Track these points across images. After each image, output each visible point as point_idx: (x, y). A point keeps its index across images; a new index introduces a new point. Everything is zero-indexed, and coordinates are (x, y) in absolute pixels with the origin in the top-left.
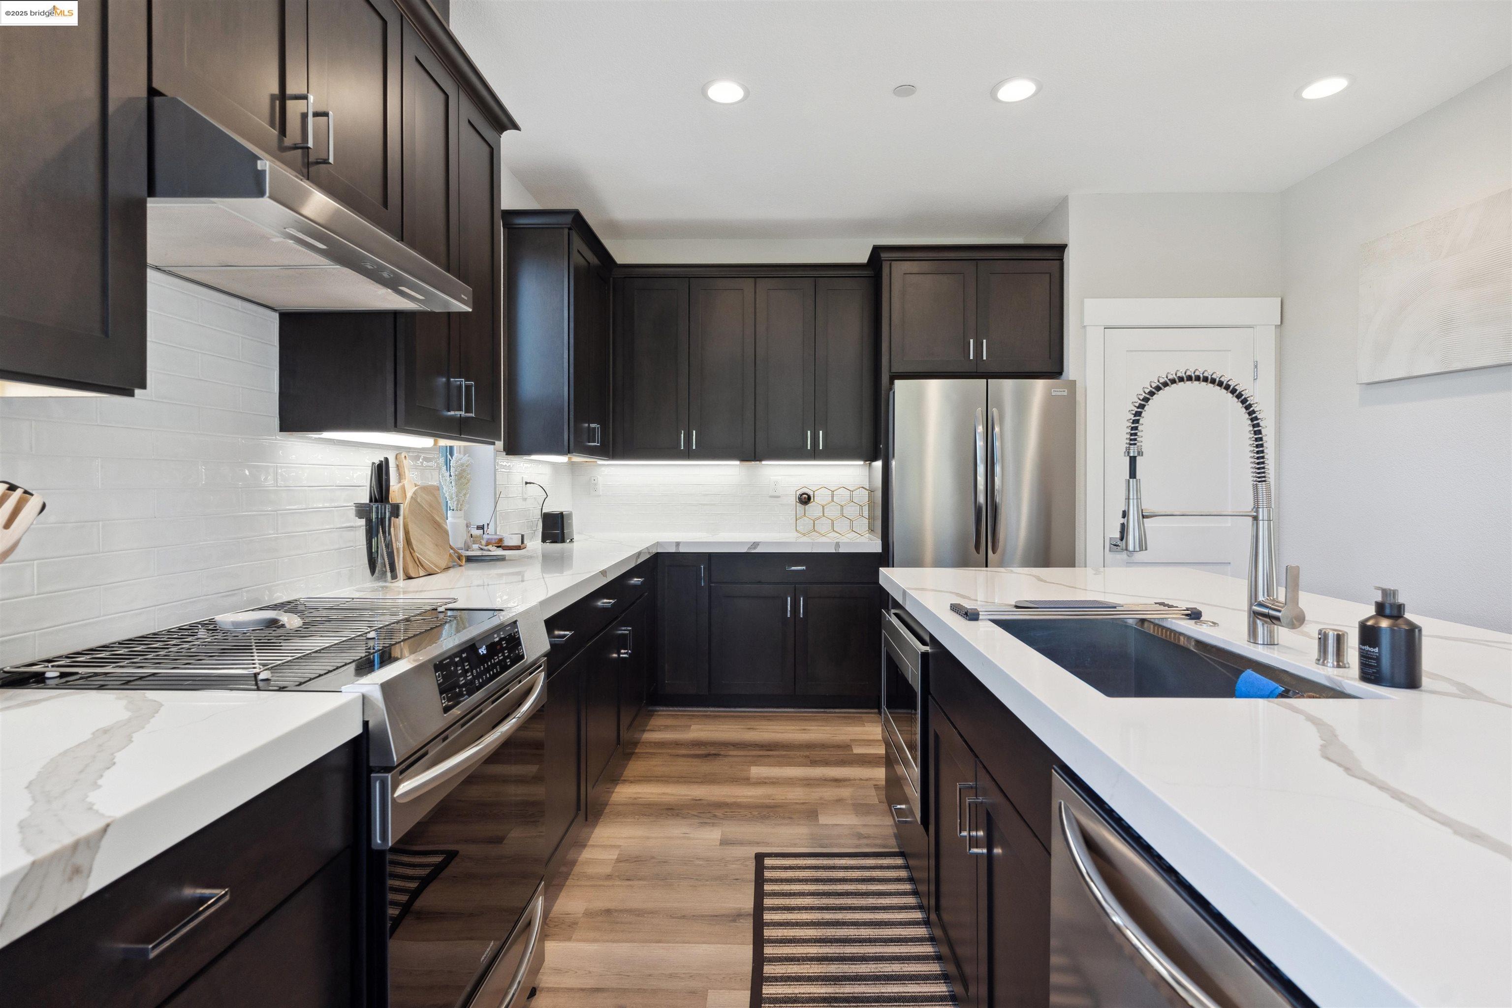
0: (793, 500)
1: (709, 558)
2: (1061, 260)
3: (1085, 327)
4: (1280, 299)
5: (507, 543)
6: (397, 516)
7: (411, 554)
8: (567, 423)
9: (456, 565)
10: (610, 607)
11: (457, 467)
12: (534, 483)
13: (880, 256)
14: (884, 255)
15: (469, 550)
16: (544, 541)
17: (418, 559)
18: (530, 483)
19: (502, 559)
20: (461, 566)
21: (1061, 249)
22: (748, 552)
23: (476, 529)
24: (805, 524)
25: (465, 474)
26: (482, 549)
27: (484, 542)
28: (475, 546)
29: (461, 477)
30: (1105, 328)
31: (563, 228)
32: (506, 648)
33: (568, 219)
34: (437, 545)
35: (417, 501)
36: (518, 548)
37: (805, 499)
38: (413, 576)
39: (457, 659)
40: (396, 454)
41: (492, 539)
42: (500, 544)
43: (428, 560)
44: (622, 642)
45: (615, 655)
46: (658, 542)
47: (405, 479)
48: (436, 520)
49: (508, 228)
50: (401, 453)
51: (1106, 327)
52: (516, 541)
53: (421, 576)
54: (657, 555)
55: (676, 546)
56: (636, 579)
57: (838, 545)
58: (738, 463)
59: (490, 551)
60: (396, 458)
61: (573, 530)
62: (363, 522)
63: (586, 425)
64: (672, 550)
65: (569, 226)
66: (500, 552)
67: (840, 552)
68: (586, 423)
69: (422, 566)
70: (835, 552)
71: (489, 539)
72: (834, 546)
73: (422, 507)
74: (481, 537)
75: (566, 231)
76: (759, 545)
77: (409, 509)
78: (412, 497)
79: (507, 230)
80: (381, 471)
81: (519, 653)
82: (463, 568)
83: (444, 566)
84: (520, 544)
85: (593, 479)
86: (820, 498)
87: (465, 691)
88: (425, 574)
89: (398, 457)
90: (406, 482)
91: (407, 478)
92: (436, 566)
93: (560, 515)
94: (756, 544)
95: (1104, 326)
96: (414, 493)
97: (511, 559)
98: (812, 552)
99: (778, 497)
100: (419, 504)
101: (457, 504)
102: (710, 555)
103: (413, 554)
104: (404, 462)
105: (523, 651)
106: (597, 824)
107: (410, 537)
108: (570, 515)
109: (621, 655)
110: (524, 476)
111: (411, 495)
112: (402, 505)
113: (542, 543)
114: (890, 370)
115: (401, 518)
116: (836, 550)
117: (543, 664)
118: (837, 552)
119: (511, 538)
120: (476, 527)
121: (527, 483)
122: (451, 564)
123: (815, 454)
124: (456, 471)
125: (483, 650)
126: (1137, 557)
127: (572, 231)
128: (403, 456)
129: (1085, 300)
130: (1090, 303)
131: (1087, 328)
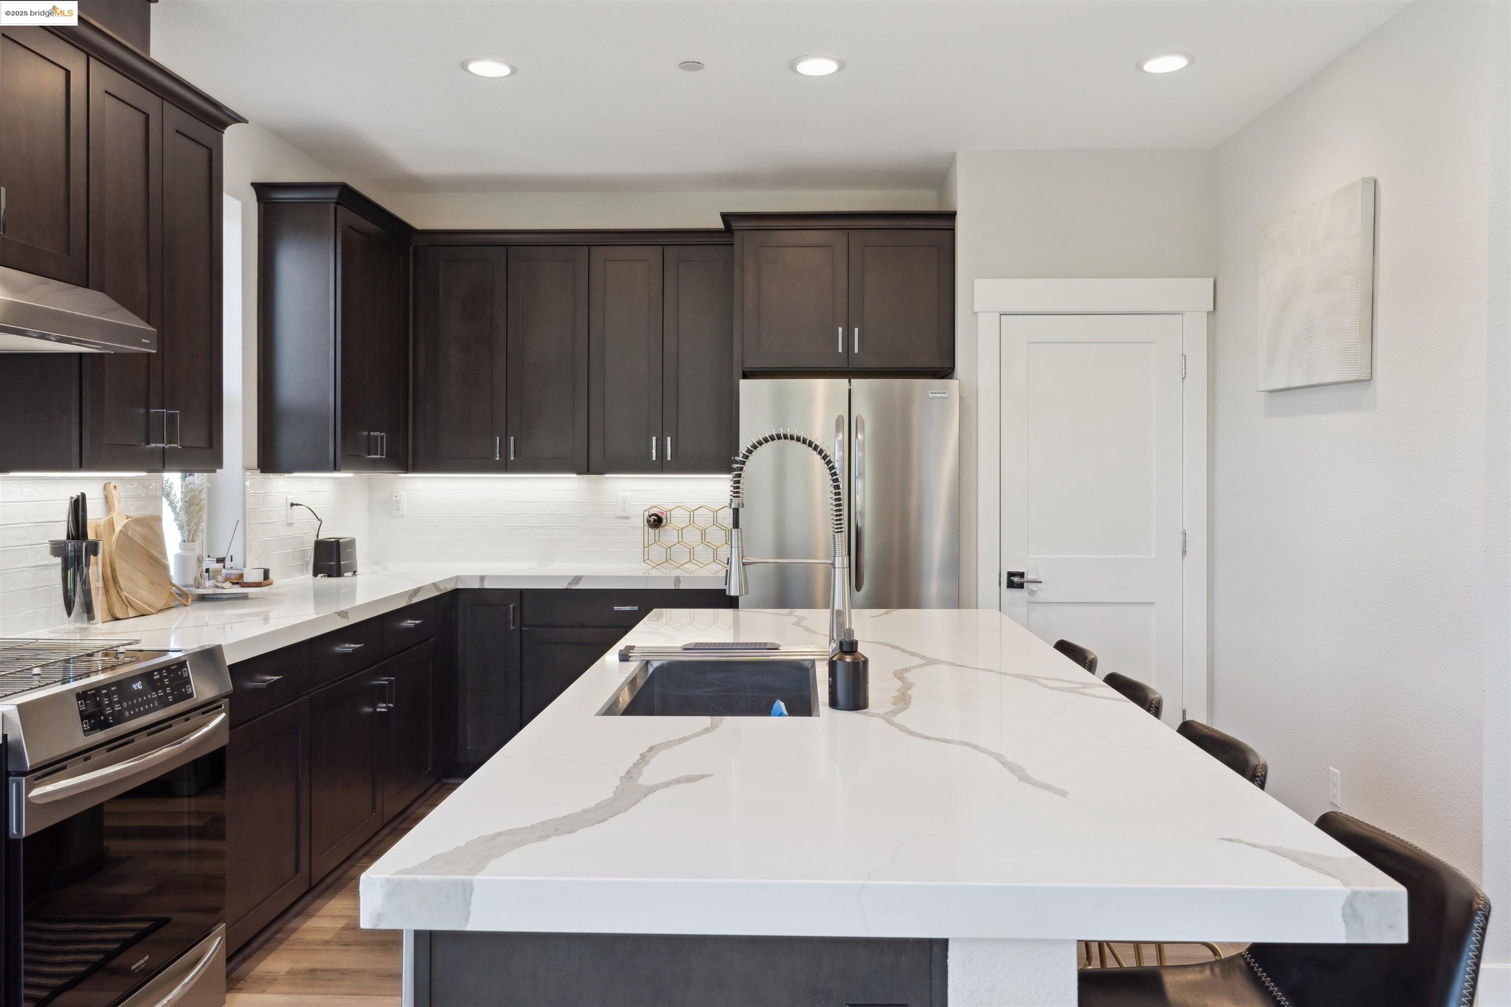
0: (640, 522)
1: (522, 594)
2: (953, 230)
3: (976, 313)
4: (1212, 280)
5: (247, 579)
6: (96, 554)
7: (119, 594)
8: (333, 435)
9: (179, 605)
10: (351, 652)
11: (187, 492)
12: (301, 505)
13: (730, 225)
14: (735, 225)
15: (200, 587)
16: (315, 574)
17: (126, 598)
18: (297, 505)
19: (245, 597)
20: (186, 606)
21: (952, 216)
22: (568, 588)
23: (216, 562)
24: (656, 552)
25: (197, 501)
26: (217, 587)
27: (220, 578)
28: (208, 583)
29: (192, 504)
30: (1001, 315)
31: (329, 202)
32: (168, 686)
33: (334, 194)
34: (152, 583)
35: (128, 536)
36: (258, 585)
37: (656, 522)
38: (120, 616)
39: (104, 692)
40: (104, 484)
41: (231, 575)
42: (239, 581)
43: (141, 601)
44: (381, 694)
45: (368, 710)
46: (458, 576)
47: (114, 511)
48: (153, 555)
49: (264, 203)
50: (110, 483)
51: (1001, 313)
52: (258, 577)
53: (130, 617)
54: (456, 591)
55: (480, 580)
56: (409, 622)
57: (678, 579)
58: (575, 476)
59: (225, 589)
60: (105, 488)
61: (356, 561)
62: (58, 560)
63: (366, 433)
64: (476, 585)
65: (336, 201)
66: (237, 590)
67: (681, 588)
68: (365, 430)
69: (132, 606)
70: (674, 588)
71: (227, 574)
72: (673, 581)
73: (134, 541)
74: (218, 572)
75: (332, 207)
76: (581, 579)
77: (117, 544)
78: (121, 531)
79: (262, 204)
80: (77, 504)
81: (186, 691)
82: (189, 608)
83: (160, 604)
84: (263, 580)
85: (394, 495)
86: (677, 519)
87: (111, 720)
88: (135, 615)
89: (106, 488)
90: (115, 515)
91: (116, 509)
92: (151, 606)
93: (335, 543)
94: (578, 579)
95: (999, 312)
96: (125, 527)
97: (258, 597)
98: (647, 588)
99: (628, 518)
100: (130, 538)
101: (189, 535)
102: (522, 592)
103: (121, 594)
104: (113, 492)
105: (192, 690)
106: (335, 896)
107: (116, 574)
108: (351, 543)
109: (378, 710)
110: (289, 497)
111: (121, 529)
112: (101, 542)
113: (314, 577)
114: (742, 365)
115: (100, 556)
116: (675, 586)
117: (223, 705)
118: (677, 588)
119: (250, 574)
120: (215, 559)
121: (292, 505)
122: (172, 604)
123: (661, 467)
124: (186, 497)
125: (138, 686)
126: (1041, 596)
127: (340, 207)
128: (112, 486)
129: (975, 280)
130: (981, 284)
131: (979, 314)
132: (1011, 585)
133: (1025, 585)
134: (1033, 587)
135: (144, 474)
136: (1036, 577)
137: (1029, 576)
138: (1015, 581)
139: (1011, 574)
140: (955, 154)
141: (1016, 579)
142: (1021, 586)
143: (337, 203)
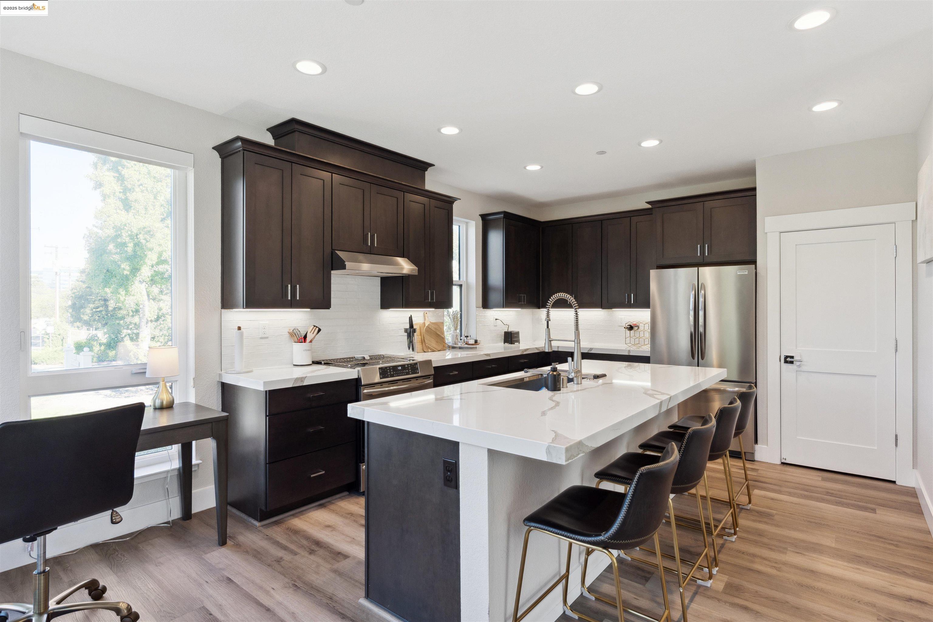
0: (624, 328)
2: (755, 195)
3: (766, 233)
6: (416, 332)
8: (502, 296)
9: (447, 349)
12: (499, 320)
15: (456, 344)
16: (504, 343)
17: (428, 346)
18: (497, 319)
20: (449, 350)
21: (754, 189)
24: (630, 340)
29: (455, 318)
30: (781, 232)
32: (410, 369)
33: (503, 215)
34: (439, 343)
35: (430, 328)
37: (631, 328)
39: (388, 368)
40: (419, 312)
43: (434, 347)
48: (438, 334)
49: (484, 220)
50: (421, 312)
57: (629, 351)
61: (520, 339)
62: (406, 334)
63: (518, 295)
69: (430, 349)
73: (433, 330)
75: (502, 219)
76: (592, 349)
77: (423, 330)
80: (411, 319)
81: (416, 371)
85: (540, 317)
87: (389, 376)
91: (426, 320)
93: (510, 333)
96: (428, 325)
104: (426, 315)
105: (419, 371)
107: (424, 339)
108: (518, 333)
110: (494, 317)
111: (426, 325)
112: (419, 330)
115: (419, 334)
117: (431, 377)
122: (444, 349)
123: (630, 306)
125: (400, 368)
126: (804, 368)
127: (504, 219)
128: (425, 313)
129: (765, 218)
130: (768, 220)
131: (768, 233)
132: (786, 362)
133: (794, 362)
134: (798, 363)
135: (434, 309)
136: (800, 359)
137: (795, 358)
138: (789, 360)
139: (787, 357)
140: (755, 161)
141: (789, 359)
142: (792, 362)
143: (504, 218)
